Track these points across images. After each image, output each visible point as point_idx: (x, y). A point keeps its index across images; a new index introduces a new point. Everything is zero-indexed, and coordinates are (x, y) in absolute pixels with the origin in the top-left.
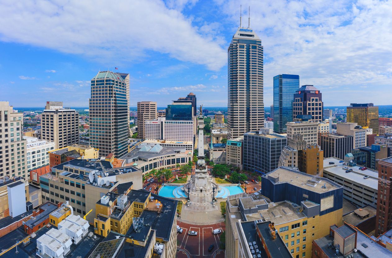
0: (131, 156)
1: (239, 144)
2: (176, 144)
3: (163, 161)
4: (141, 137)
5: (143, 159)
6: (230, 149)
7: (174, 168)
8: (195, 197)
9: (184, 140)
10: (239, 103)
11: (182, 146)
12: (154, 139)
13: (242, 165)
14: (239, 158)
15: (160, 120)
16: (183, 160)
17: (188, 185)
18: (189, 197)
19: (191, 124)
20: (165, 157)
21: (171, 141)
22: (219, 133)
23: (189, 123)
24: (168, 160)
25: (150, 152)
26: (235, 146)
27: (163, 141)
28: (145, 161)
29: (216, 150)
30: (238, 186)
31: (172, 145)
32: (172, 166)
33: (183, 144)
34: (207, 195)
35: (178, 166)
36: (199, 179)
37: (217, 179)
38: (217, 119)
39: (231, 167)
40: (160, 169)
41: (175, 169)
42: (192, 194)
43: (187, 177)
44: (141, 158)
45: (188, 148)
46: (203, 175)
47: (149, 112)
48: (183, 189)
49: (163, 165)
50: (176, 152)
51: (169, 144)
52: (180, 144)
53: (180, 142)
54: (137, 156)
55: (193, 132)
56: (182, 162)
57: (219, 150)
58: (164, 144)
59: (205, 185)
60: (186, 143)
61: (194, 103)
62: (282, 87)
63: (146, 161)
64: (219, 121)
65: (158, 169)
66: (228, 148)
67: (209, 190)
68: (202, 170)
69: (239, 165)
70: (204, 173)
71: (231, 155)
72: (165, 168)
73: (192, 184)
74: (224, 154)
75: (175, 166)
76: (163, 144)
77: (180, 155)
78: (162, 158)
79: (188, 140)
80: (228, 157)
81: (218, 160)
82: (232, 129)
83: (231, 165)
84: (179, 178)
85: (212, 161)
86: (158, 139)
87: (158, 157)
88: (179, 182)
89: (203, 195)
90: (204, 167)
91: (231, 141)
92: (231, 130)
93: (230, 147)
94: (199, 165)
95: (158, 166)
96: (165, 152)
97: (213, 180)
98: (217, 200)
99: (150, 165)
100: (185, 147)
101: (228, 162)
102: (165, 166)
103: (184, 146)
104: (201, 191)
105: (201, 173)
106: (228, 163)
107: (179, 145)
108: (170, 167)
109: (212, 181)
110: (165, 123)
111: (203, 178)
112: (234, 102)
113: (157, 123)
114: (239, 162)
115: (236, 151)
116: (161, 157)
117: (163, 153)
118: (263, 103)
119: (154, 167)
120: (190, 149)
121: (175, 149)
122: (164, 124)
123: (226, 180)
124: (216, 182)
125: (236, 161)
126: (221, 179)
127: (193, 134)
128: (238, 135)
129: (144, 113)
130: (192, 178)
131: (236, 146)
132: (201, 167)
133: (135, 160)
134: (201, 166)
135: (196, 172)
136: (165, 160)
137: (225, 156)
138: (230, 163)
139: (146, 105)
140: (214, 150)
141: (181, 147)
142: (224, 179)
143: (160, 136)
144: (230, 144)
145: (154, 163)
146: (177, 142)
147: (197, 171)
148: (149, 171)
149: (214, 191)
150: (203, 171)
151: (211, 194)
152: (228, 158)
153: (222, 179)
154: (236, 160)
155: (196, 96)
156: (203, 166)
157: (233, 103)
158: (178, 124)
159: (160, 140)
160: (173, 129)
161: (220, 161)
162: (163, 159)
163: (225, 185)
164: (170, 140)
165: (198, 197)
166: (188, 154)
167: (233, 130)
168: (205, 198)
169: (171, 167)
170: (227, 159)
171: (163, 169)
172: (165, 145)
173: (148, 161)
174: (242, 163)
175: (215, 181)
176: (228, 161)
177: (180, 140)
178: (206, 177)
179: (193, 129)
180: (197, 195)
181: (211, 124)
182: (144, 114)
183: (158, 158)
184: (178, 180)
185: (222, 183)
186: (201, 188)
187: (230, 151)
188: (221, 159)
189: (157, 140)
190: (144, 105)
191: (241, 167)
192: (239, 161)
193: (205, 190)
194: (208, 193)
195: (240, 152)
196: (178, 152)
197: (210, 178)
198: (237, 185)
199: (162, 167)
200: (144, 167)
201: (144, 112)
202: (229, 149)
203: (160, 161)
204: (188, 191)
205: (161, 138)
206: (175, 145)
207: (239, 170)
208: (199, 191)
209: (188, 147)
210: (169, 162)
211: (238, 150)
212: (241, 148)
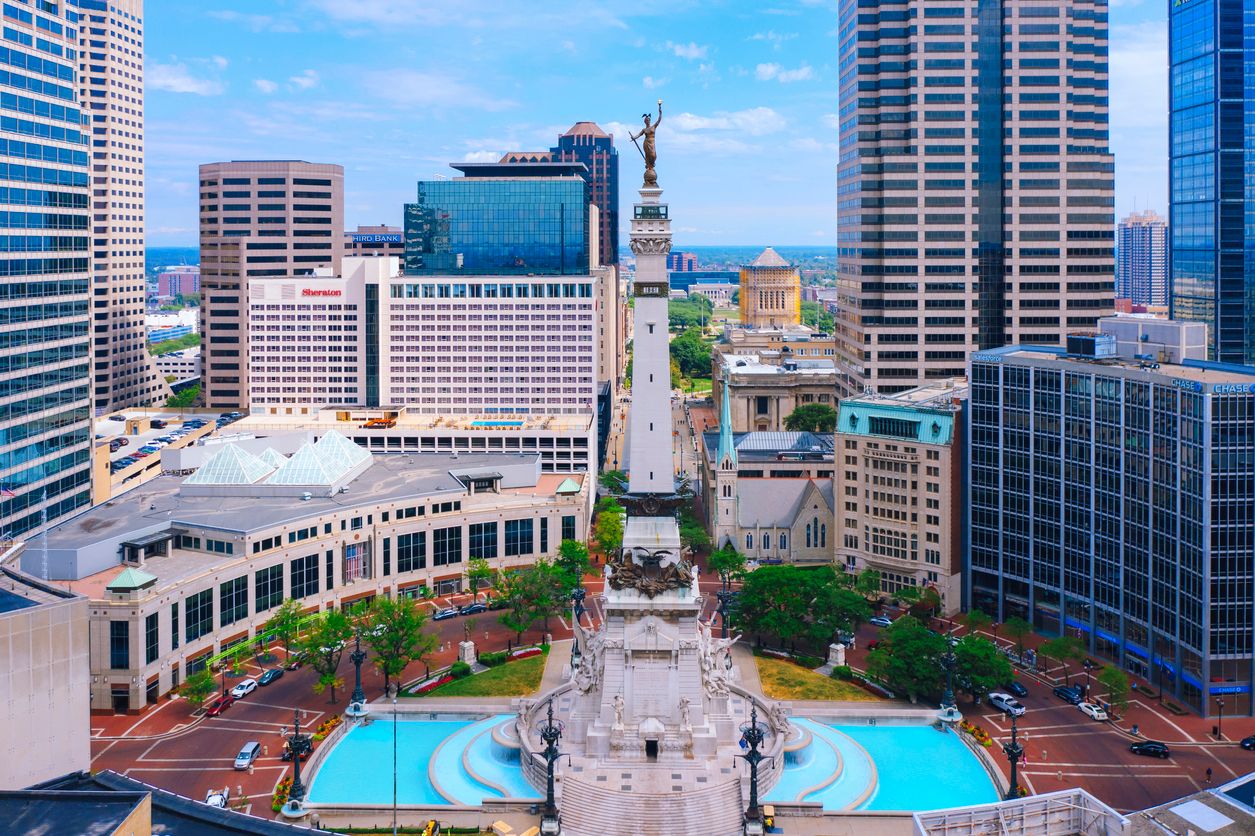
0: (108, 525)
1: (936, 428)
2: (470, 435)
3: (367, 546)
4: (221, 400)
5: (203, 537)
6: (861, 461)
7: (448, 590)
8: (598, 797)
9: (530, 406)
10: (921, 150)
11: (513, 442)
12: (310, 406)
13: (958, 576)
14: (932, 529)
15: (362, 269)
16: (520, 536)
17: (546, 709)
18: (558, 793)
19: (578, 300)
20: (385, 517)
21: (437, 416)
22: (772, 370)
23: (569, 291)
24: (403, 540)
25: (274, 487)
26: (901, 443)
27: (379, 415)
28: (222, 548)
29: (759, 474)
30: (938, 725)
31: (445, 441)
32: (437, 581)
33: (521, 434)
34: (702, 780)
35: (477, 580)
36: (637, 663)
37: (774, 667)
38: (753, 301)
39: (872, 585)
40: (347, 603)
41: (457, 596)
42: (576, 771)
43: (546, 649)
44: (194, 533)
45: (555, 461)
46: (669, 636)
47: (282, 233)
48: (510, 742)
49: (368, 573)
50: (466, 481)
51: (420, 434)
52: (504, 434)
53: (497, 418)
54: (163, 520)
55: (594, 364)
56: (510, 551)
57: (774, 474)
58: (385, 433)
59: (684, 703)
60: (544, 427)
61: (606, 185)
62: (1240, 56)
63: (230, 550)
64: (770, 311)
65: (330, 606)
66: (851, 452)
67: (712, 747)
68: (659, 592)
69: (933, 576)
70: (674, 616)
71: (872, 504)
72: (380, 592)
73: (584, 703)
74: (814, 498)
75: (458, 577)
76: (377, 433)
77: (500, 505)
78: (357, 523)
79: (562, 406)
80: (851, 515)
81: (775, 539)
82: (875, 331)
83: (876, 577)
84: (483, 662)
85: (729, 542)
86: (342, 405)
87: (327, 519)
88: (484, 684)
89: (666, 785)
90: (676, 574)
91: (867, 406)
92: (868, 338)
93: (862, 445)
94: (636, 561)
95: (330, 585)
96: (388, 485)
97: (744, 670)
98: (779, 823)
99: (261, 576)
100: (538, 449)
101: (851, 552)
102: (387, 583)
103: (530, 442)
104: (652, 749)
105: (651, 620)
106: (851, 560)
107: (496, 441)
108: (422, 584)
109: (732, 677)
110: (397, 291)
111: (665, 654)
112: (883, 144)
113: (337, 293)
114: (933, 557)
115: (909, 477)
116: (349, 515)
117: (374, 491)
118: (1104, 151)
119: (297, 594)
120: (572, 461)
121: (461, 465)
122: (385, 298)
123: (840, 674)
124: (768, 688)
125: (909, 550)
126: (798, 670)
127: (594, 375)
128: (913, 373)
129: (246, 240)
130: (577, 660)
131: (909, 442)
132: (649, 573)
133: (142, 552)
134: (652, 562)
135: (612, 613)
136: (387, 542)
137: (821, 514)
138: (864, 558)
139: (261, 181)
140: (742, 474)
141: (504, 449)
142: (821, 672)
143: (361, 384)
144: (863, 427)
145: (296, 565)
146: (482, 418)
147: (613, 599)
148: (255, 620)
149: (753, 757)
150: (667, 600)
151: (733, 775)
152: (851, 523)
153: (810, 666)
154: (909, 540)
155: (615, 144)
156: (664, 564)
157: (878, 152)
158: (491, 301)
159: (361, 407)
160: (451, 333)
161: (783, 545)
162: (365, 533)
163: (835, 711)
164: (430, 411)
165: (629, 796)
166: (553, 497)
167: (882, 339)
168: (680, 804)
169: (430, 584)
170: (841, 531)
171: (369, 598)
172: (394, 441)
173: (250, 548)
174: (958, 566)
175: (755, 680)
176: (851, 542)
177: (499, 406)
178: (688, 649)
179: (594, 333)
180: (615, 782)
181: (715, 329)
182: (250, 246)
183: (328, 528)
184: (476, 671)
185: (810, 694)
186: (651, 727)
187: (861, 476)
188: (797, 537)
189: (333, 413)
190: (246, 181)
191: (951, 590)
192: (932, 546)
193: (682, 742)
194: (709, 766)
195: (945, 481)
196: (486, 484)
197: (722, 661)
198: (933, 714)
199: (360, 586)
200: (207, 596)
201: (248, 233)
202: (855, 460)
203: (347, 550)
204: (544, 755)
205: (361, 395)
206: (461, 441)
207: (938, 610)
208: (632, 748)
209: (559, 453)
210: (410, 552)
211: (922, 469)
212: (946, 456)
